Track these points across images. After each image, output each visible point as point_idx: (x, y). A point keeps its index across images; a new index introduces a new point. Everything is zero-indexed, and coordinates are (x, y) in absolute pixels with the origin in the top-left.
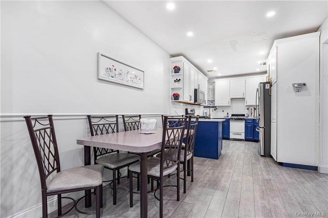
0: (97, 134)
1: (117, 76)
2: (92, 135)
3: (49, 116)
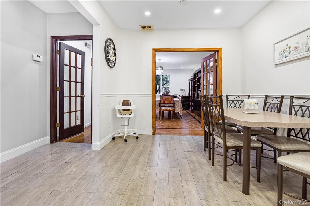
0: (267, 110)
1: (292, 52)
2: (264, 109)
3: (248, 95)
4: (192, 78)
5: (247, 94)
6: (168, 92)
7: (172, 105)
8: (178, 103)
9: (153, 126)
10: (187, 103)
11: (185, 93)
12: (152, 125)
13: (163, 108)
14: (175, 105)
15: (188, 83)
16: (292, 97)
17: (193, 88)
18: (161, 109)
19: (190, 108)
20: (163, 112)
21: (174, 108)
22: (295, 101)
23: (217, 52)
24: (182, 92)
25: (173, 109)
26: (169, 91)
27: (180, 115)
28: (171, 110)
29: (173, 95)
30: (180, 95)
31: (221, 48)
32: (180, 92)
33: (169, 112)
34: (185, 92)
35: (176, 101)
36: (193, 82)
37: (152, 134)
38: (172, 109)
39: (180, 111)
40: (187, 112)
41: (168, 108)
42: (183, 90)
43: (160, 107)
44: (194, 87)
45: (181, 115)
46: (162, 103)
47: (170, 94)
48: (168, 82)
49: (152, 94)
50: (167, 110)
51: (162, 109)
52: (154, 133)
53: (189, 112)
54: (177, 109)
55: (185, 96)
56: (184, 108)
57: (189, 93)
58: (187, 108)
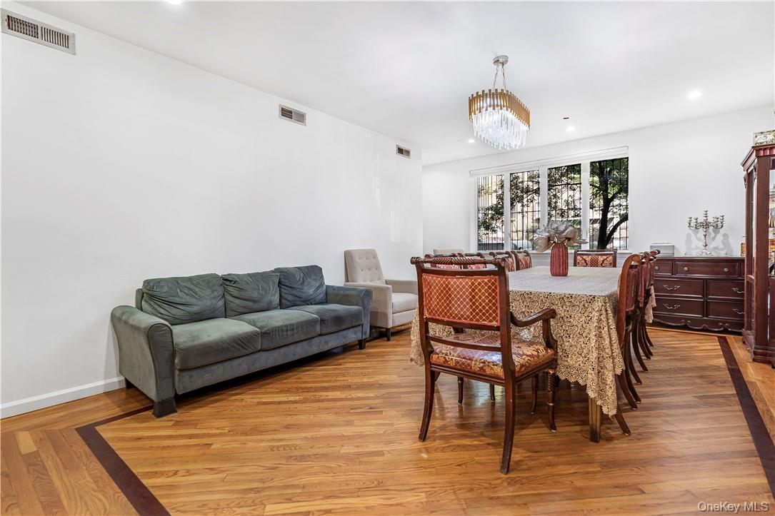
11: (726, 242)
32: (689, 236)
34: (725, 235)
42: (706, 225)
55: (722, 254)
56: (715, 323)
57: (744, 241)
58: (733, 324)
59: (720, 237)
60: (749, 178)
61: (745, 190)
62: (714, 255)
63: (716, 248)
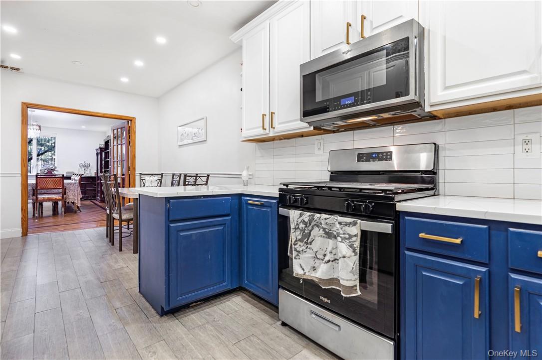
4: (103, 146)
5: (161, 173)
6: (52, 170)
7: (61, 191)
8: (72, 188)
9: (22, 223)
10: (93, 187)
11: (90, 171)
12: (22, 221)
13: (41, 197)
14: (67, 191)
15: (96, 155)
16: (186, 176)
17: (103, 162)
18: (37, 198)
19: (98, 196)
20: (41, 204)
21: (65, 196)
22: (187, 178)
23: (130, 121)
24: (83, 169)
25: (63, 197)
26: (55, 168)
27: (78, 207)
28: (59, 200)
29: (63, 175)
30: (77, 175)
31: (134, 118)
32: (79, 169)
33: (55, 204)
34: (90, 169)
35: (68, 184)
36: (103, 153)
37: (21, 235)
38: (61, 198)
39: (78, 200)
40: (93, 203)
41: (53, 196)
42: (84, 166)
43: (33, 195)
44: (105, 161)
45: (79, 205)
46: (38, 188)
47: (56, 173)
48: (52, 148)
49: (20, 173)
50: (49, 200)
51: (39, 199)
52: (25, 234)
53: (96, 202)
54: (71, 197)
55: (89, 176)
56: (88, 197)
57: (96, 171)
58: (93, 197)
59: (88, 170)
60: (97, 154)
61: (96, 157)
62: (87, 176)
63: (87, 173)
